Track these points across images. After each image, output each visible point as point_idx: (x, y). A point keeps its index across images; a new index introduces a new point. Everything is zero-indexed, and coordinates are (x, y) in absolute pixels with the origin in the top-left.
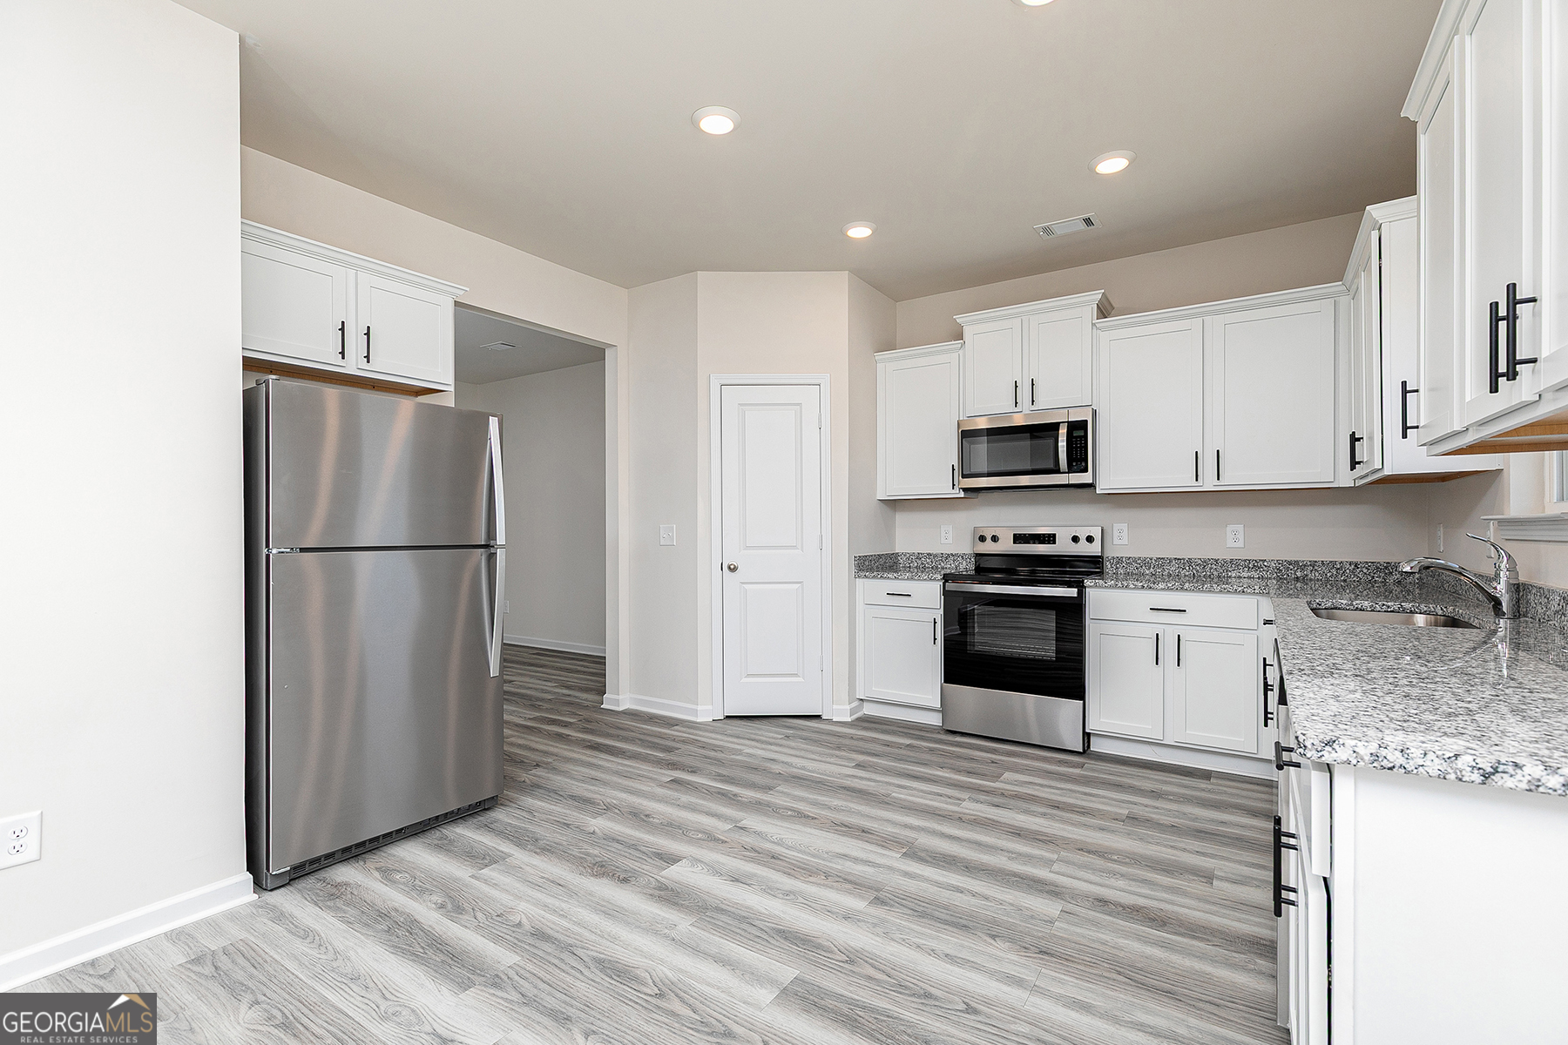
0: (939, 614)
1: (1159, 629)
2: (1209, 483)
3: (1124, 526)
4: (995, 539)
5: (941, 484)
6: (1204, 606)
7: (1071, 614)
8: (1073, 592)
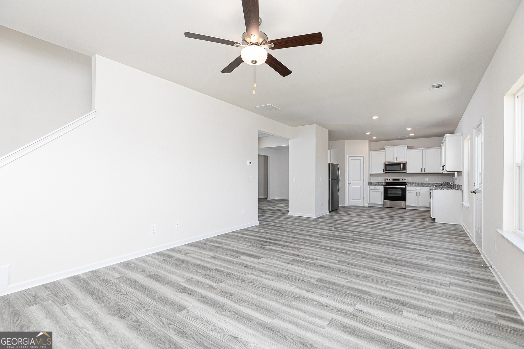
0: (383, 191)
1: (416, 192)
2: (423, 173)
3: (410, 178)
4: (389, 180)
5: (381, 172)
6: (422, 188)
7: (404, 190)
8: (404, 187)
